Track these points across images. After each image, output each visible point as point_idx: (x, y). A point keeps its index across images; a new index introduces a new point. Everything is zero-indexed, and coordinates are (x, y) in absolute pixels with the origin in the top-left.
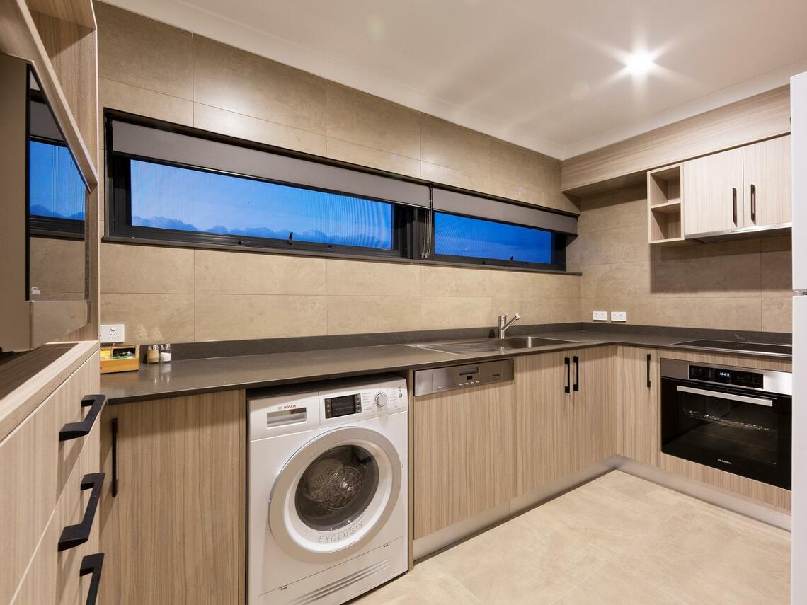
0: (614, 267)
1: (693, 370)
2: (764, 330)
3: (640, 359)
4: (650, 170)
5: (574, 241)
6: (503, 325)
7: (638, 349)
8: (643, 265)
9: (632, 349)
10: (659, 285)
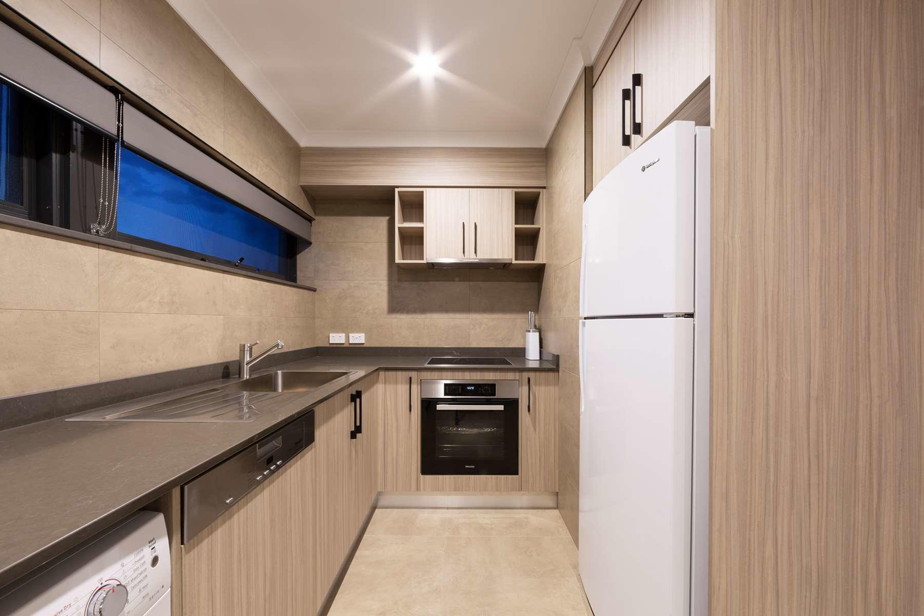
0: (352, 285)
1: (447, 387)
2: (471, 346)
3: (402, 383)
4: (398, 187)
5: (307, 250)
6: (247, 358)
7: (400, 373)
8: (381, 285)
9: (394, 373)
10: (395, 307)
